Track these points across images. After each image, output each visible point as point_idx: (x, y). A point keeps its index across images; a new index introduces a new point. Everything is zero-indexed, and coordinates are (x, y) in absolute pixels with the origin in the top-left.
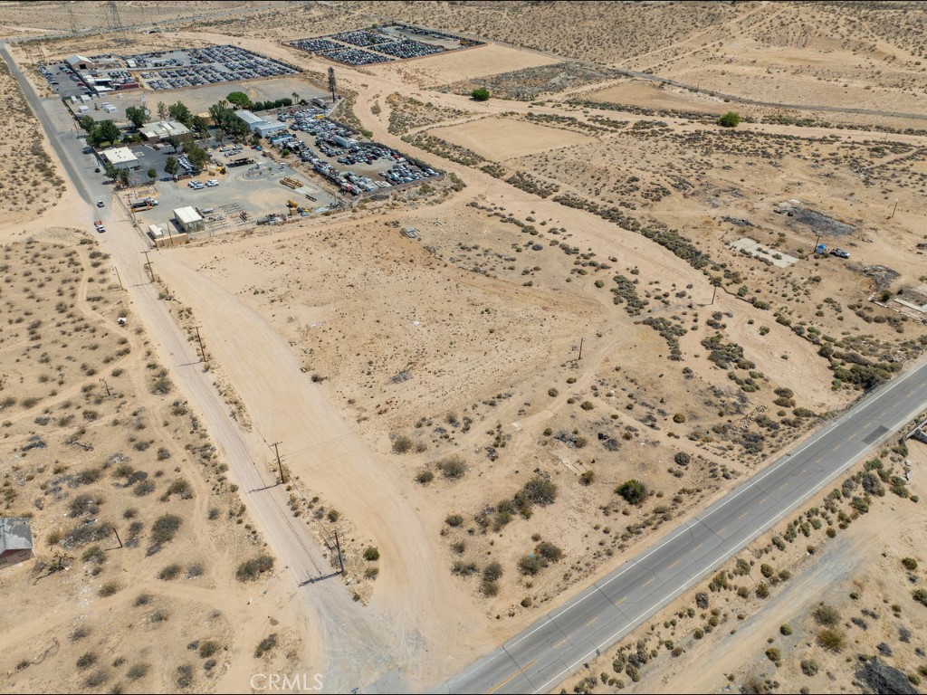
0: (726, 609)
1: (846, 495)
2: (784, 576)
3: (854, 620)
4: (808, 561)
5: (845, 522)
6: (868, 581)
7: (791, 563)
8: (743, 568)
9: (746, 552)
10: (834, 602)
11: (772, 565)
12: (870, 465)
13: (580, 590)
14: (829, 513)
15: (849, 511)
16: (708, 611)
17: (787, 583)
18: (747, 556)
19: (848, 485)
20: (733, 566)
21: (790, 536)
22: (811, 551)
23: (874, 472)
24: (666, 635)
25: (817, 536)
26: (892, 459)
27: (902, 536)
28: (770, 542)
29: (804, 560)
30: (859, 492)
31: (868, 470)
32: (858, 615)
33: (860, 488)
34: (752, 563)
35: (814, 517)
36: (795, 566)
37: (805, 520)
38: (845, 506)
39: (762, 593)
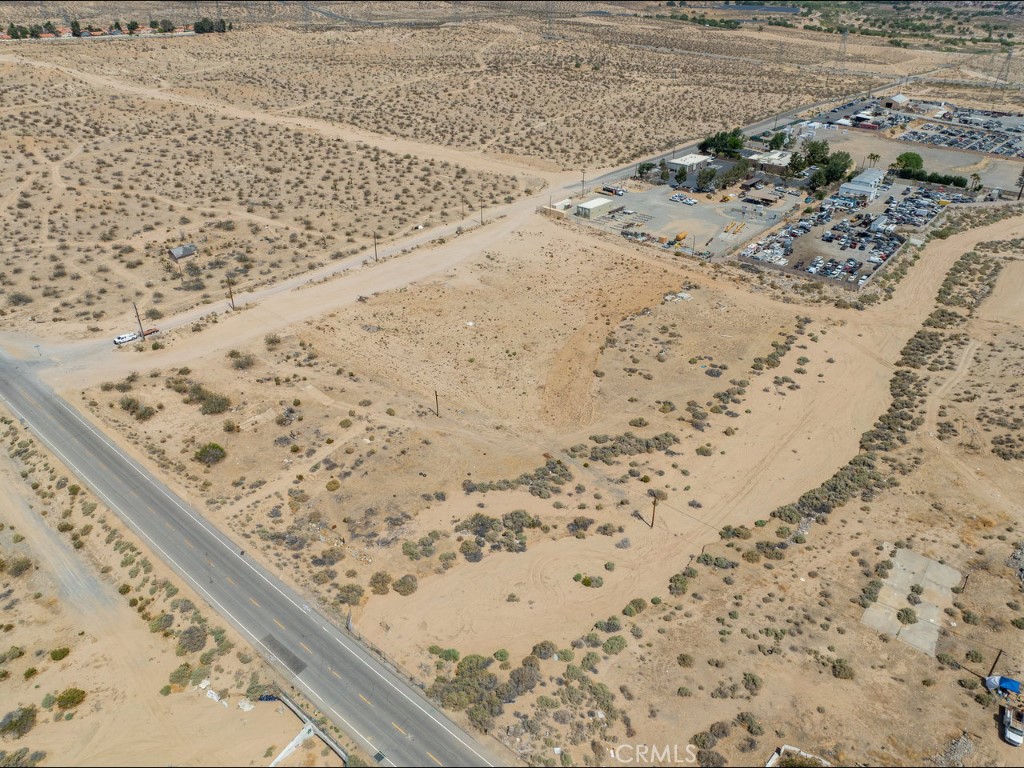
0: (55, 504)
1: (174, 606)
2: (79, 546)
3: (10, 591)
4: (93, 567)
5: (140, 606)
6: (53, 613)
7: (94, 552)
8: (89, 510)
9: (104, 509)
10: (36, 578)
11: (93, 534)
12: (219, 635)
13: (114, 439)
14: (149, 586)
15: (155, 610)
16: (54, 489)
17: (72, 547)
18: (100, 511)
19: (187, 606)
20: (90, 500)
21: (121, 547)
22: (106, 570)
23: (211, 643)
24: (40, 466)
25: (122, 575)
26: (239, 674)
27: (105, 659)
28: (113, 528)
29: (95, 564)
30: (182, 623)
31: (213, 633)
32: (14, 596)
33: (186, 625)
34: (93, 516)
35: (142, 570)
36: (91, 556)
37: (138, 559)
38: (160, 605)
39: (64, 528)
